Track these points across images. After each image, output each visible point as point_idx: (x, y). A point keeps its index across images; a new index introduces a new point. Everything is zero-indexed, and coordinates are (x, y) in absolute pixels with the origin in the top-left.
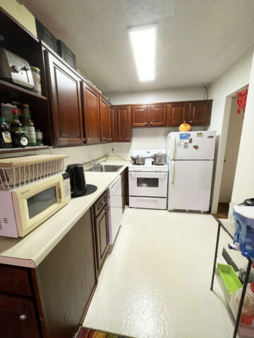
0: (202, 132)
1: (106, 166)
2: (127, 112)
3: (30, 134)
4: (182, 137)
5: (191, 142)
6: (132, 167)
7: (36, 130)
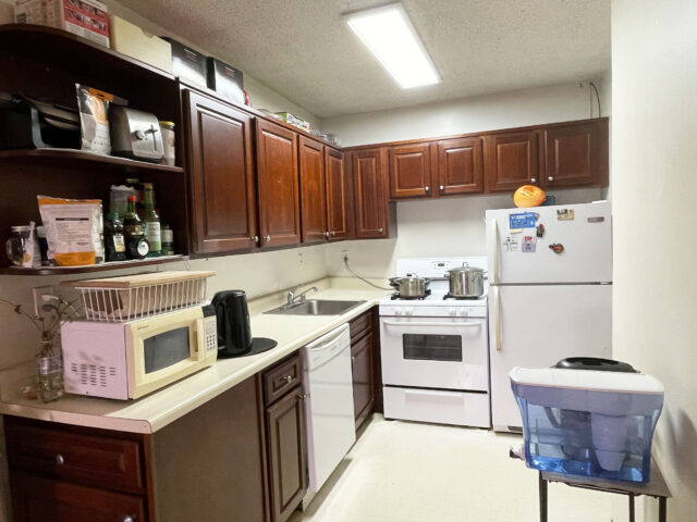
0: (569, 207)
1: (320, 303)
2: (378, 162)
3: (152, 235)
4: (515, 223)
5: (541, 233)
6: (388, 306)
7: (163, 227)
